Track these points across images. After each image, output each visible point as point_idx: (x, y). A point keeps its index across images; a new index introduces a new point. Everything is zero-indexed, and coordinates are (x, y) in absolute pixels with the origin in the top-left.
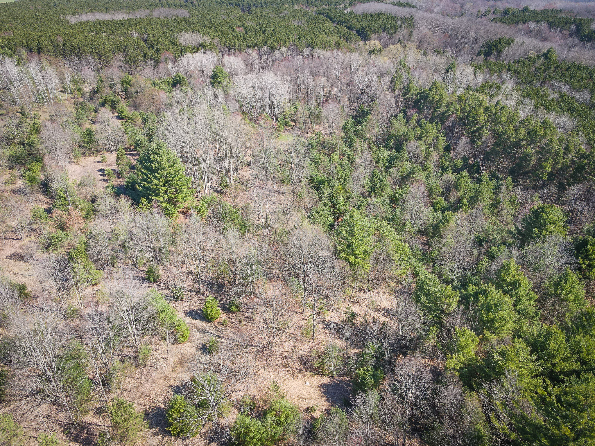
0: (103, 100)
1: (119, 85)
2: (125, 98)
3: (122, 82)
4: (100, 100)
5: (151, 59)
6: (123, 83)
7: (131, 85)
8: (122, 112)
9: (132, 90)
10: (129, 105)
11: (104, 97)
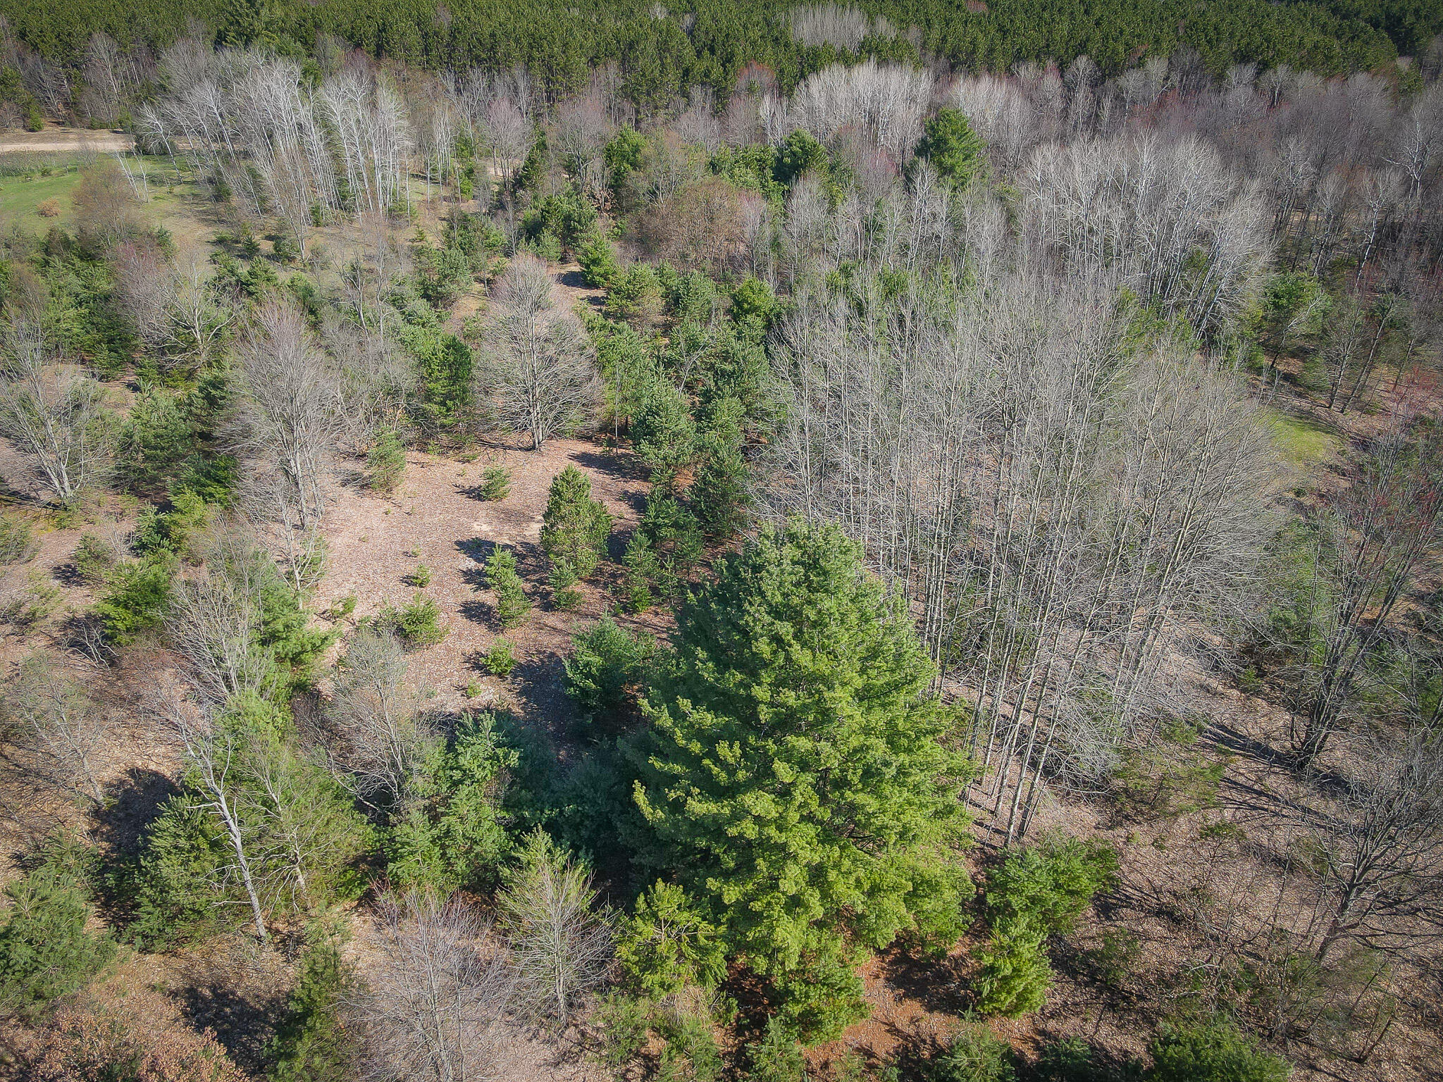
0: (538, 212)
1: (596, 164)
2: (612, 210)
3: (609, 154)
4: (529, 213)
5: (703, 84)
6: (609, 157)
7: (635, 165)
8: (595, 262)
9: (637, 181)
10: (621, 237)
11: (542, 204)
